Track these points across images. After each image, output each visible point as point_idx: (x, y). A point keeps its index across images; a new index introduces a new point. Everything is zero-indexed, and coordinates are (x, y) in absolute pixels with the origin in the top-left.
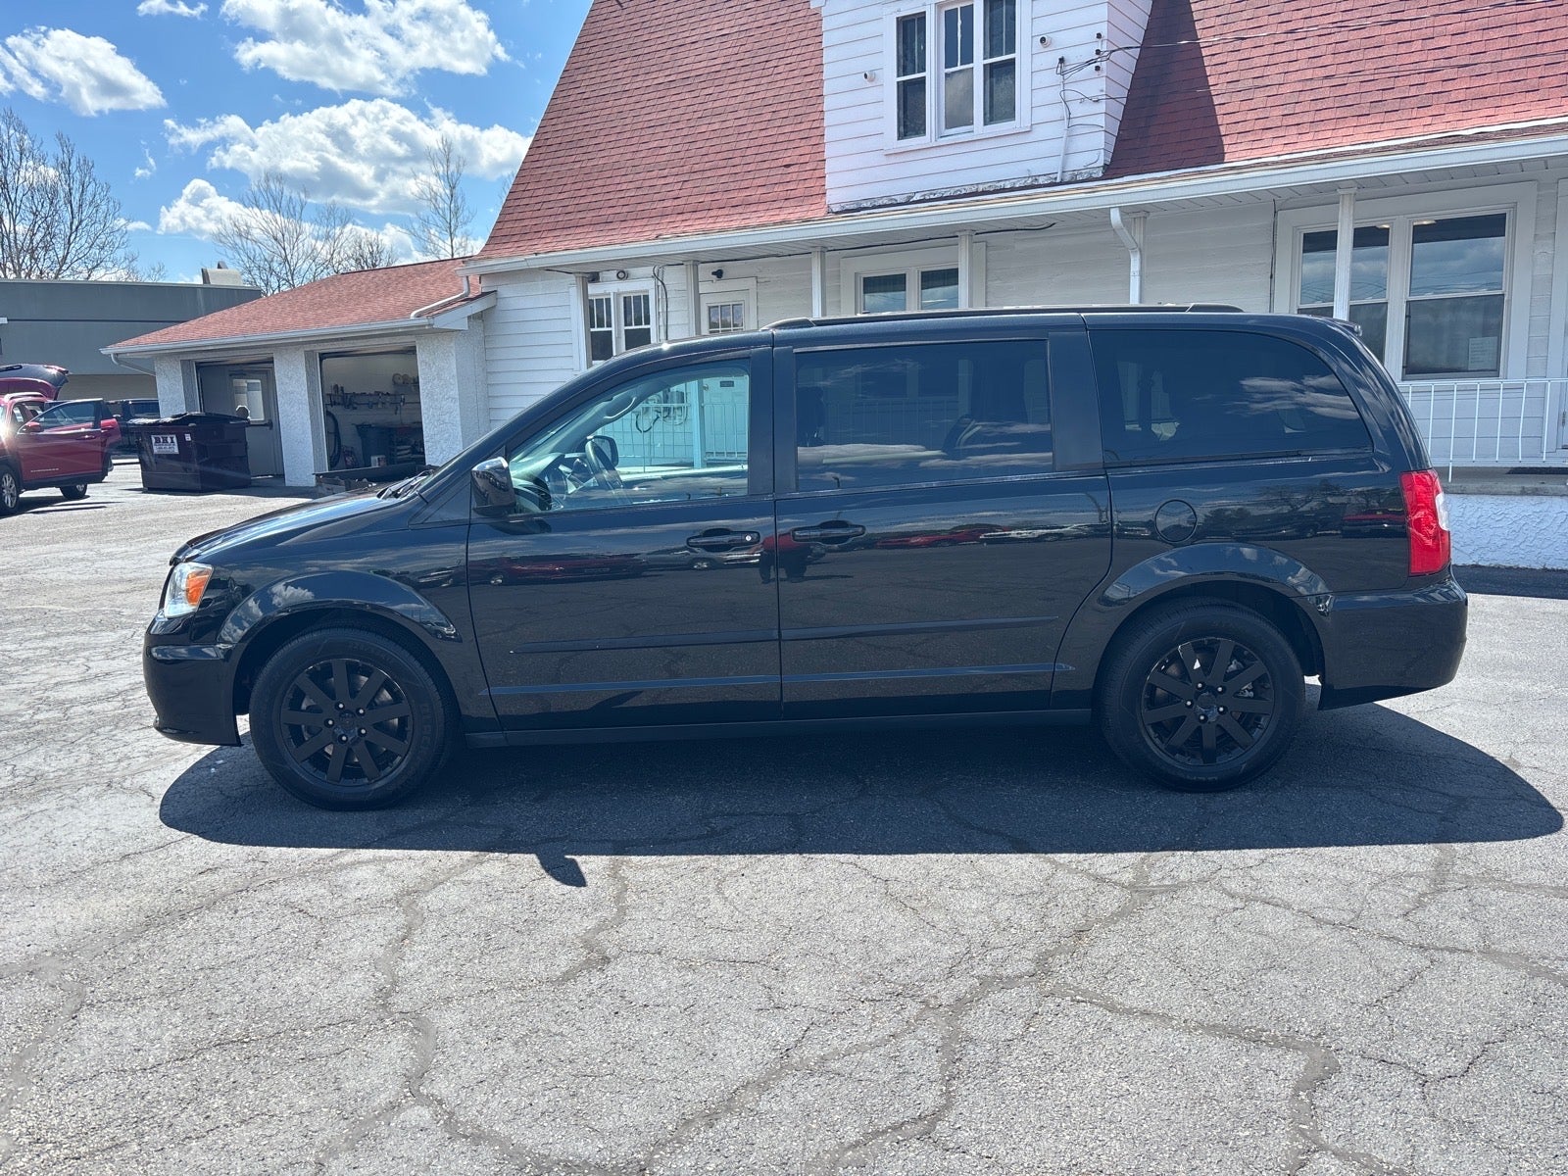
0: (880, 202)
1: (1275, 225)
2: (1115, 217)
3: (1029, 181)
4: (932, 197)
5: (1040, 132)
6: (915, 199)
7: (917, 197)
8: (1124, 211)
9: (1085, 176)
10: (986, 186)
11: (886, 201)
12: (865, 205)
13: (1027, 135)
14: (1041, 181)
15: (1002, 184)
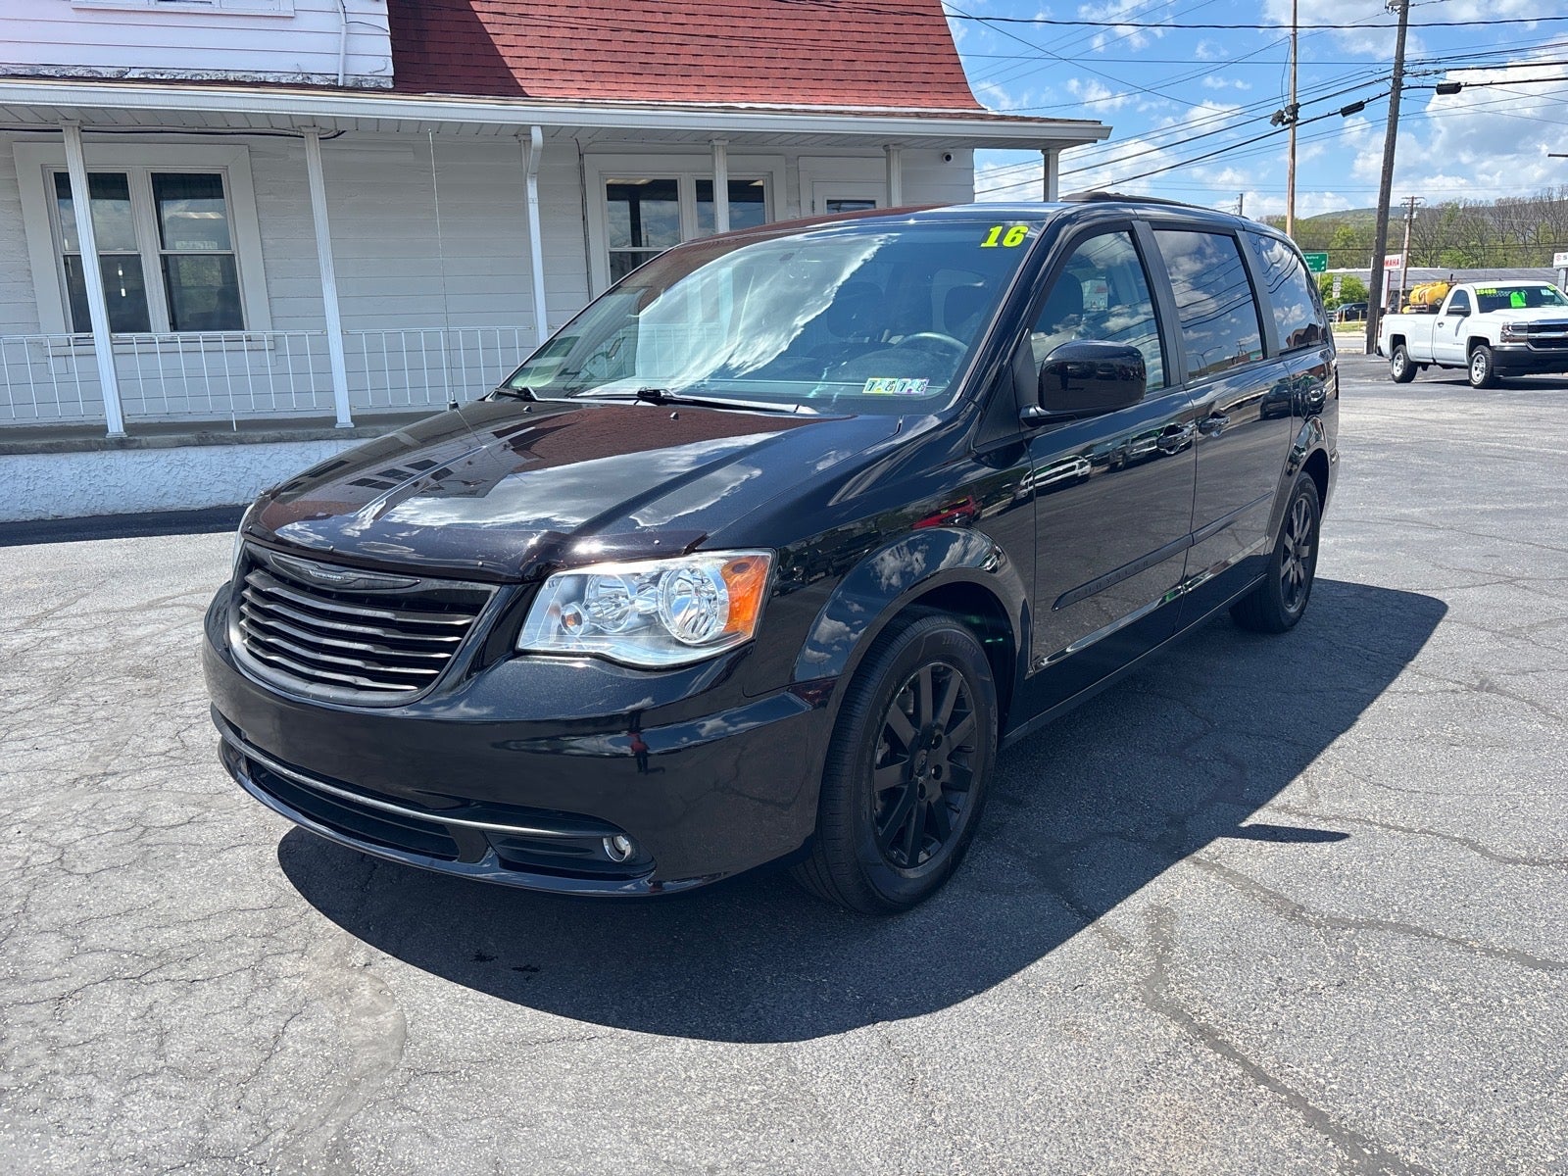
0: (73, 72)
1: (582, 168)
2: (537, 136)
3: (299, 79)
4: (158, 77)
5: (306, 21)
6: (130, 75)
7: (135, 74)
8: (549, 132)
9: (372, 85)
10: (240, 75)
11: (81, 72)
12: (46, 72)
13: (288, 21)
14: (315, 80)
15: (262, 75)
